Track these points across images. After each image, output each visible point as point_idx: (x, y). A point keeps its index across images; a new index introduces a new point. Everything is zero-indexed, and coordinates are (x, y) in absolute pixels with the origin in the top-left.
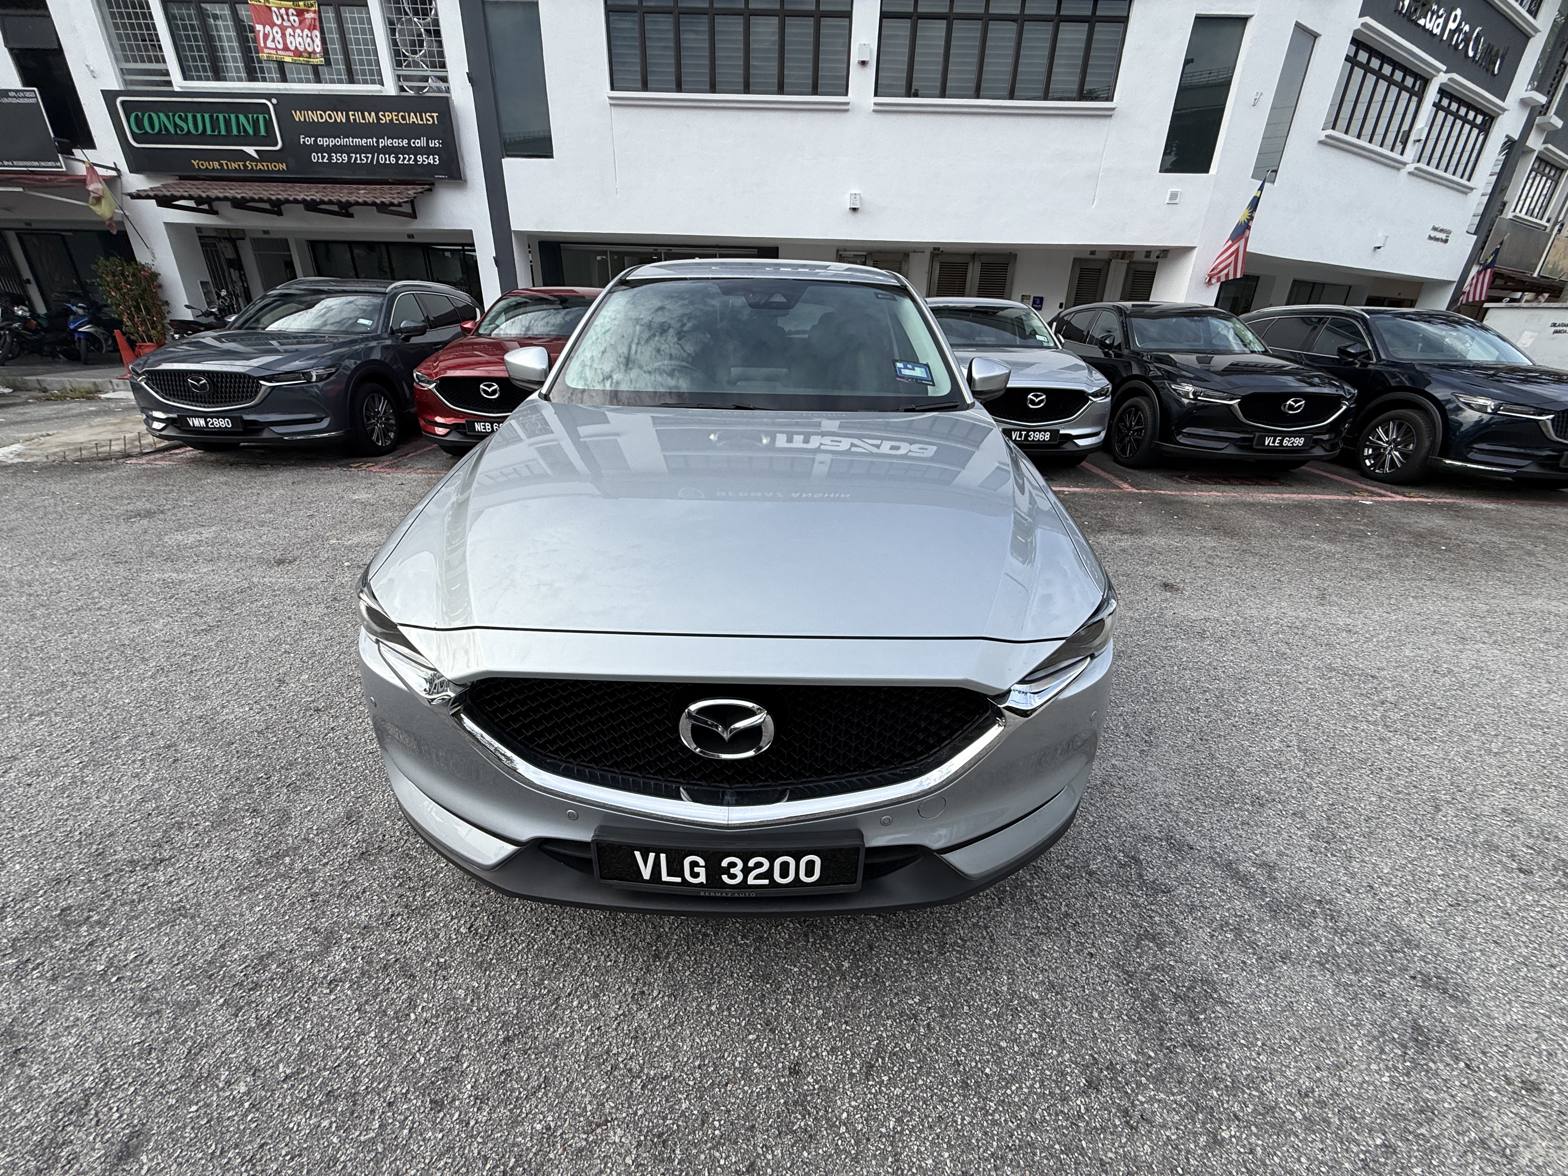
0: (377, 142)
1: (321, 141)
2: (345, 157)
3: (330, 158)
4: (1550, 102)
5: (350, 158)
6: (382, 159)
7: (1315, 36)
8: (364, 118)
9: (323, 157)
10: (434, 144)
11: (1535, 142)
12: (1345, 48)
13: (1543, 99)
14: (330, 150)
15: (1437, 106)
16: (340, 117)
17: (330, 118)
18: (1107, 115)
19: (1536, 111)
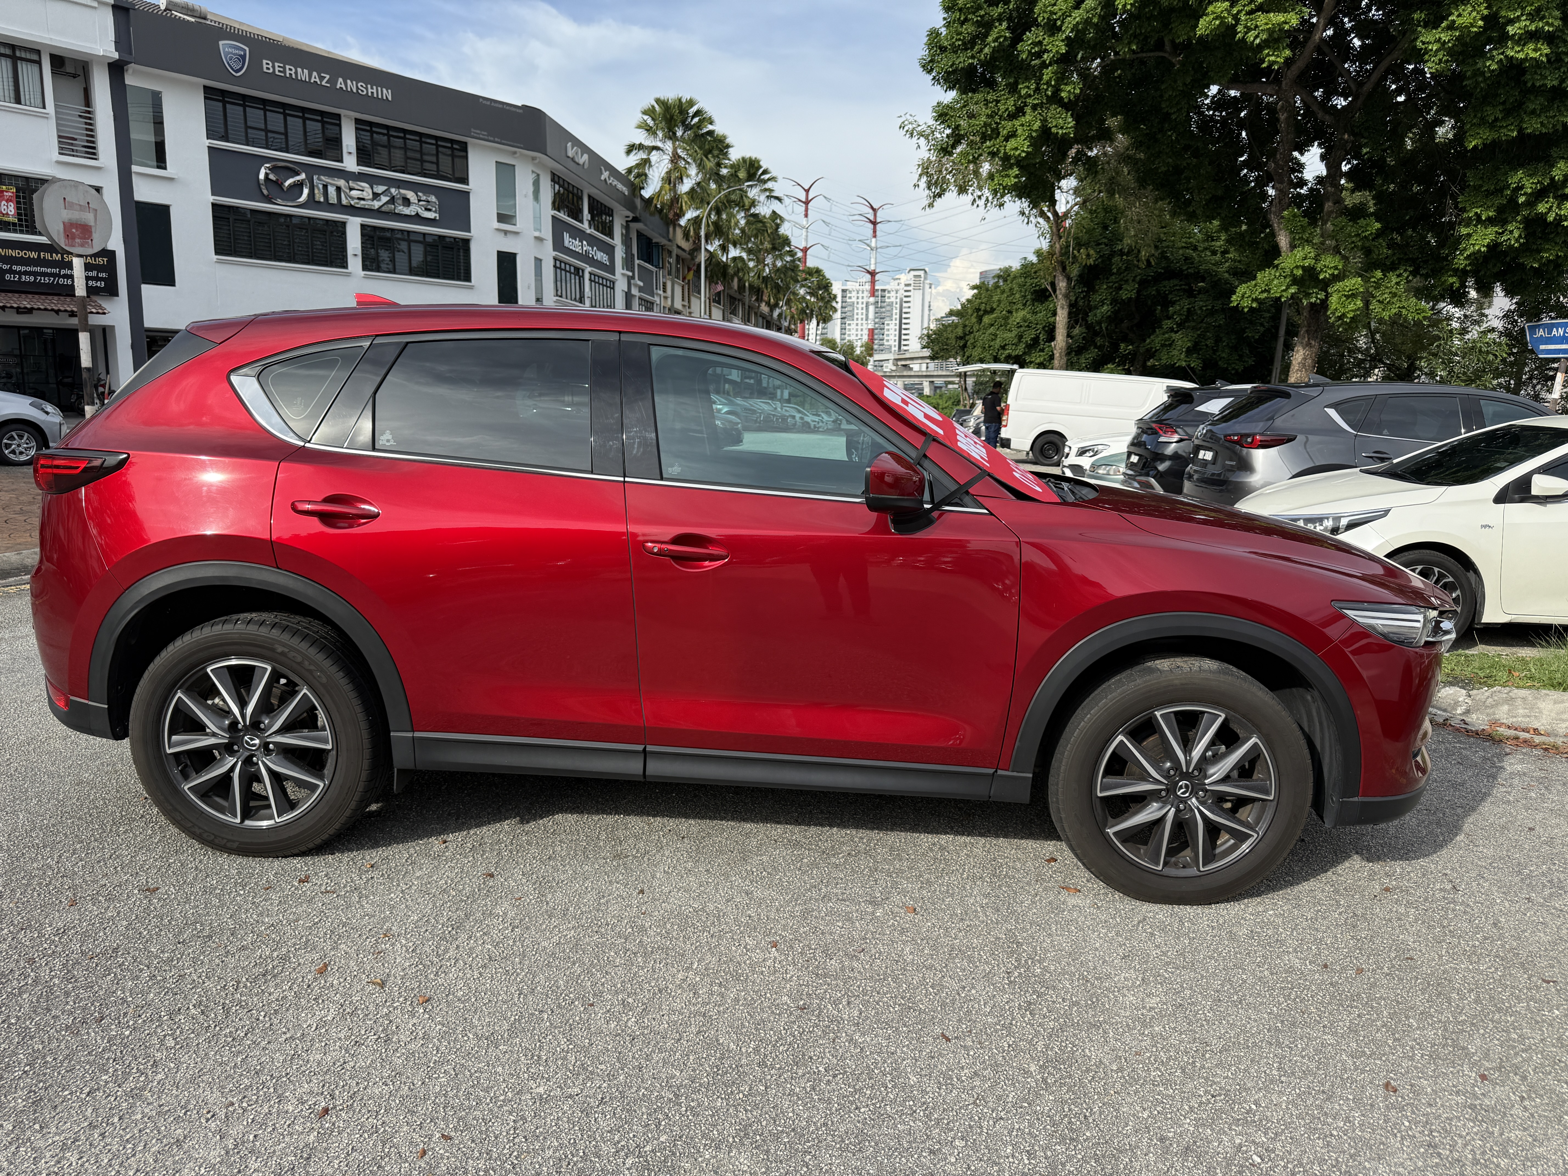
0: (60, 271)
1: (14, 268)
2: (32, 279)
3: (20, 278)
4: (634, 274)
5: (36, 279)
6: (61, 281)
7: (541, 260)
8: (52, 257)
9: (14, 277)
10: (103, 275)
11: (635, 291)
12: (552, 262)
13: (630, 274)
14: (20, 273)
15: (590, 280)
16: (34, 255)
17: (25, 254)
18: (472, 288)
19: (630, 279)
